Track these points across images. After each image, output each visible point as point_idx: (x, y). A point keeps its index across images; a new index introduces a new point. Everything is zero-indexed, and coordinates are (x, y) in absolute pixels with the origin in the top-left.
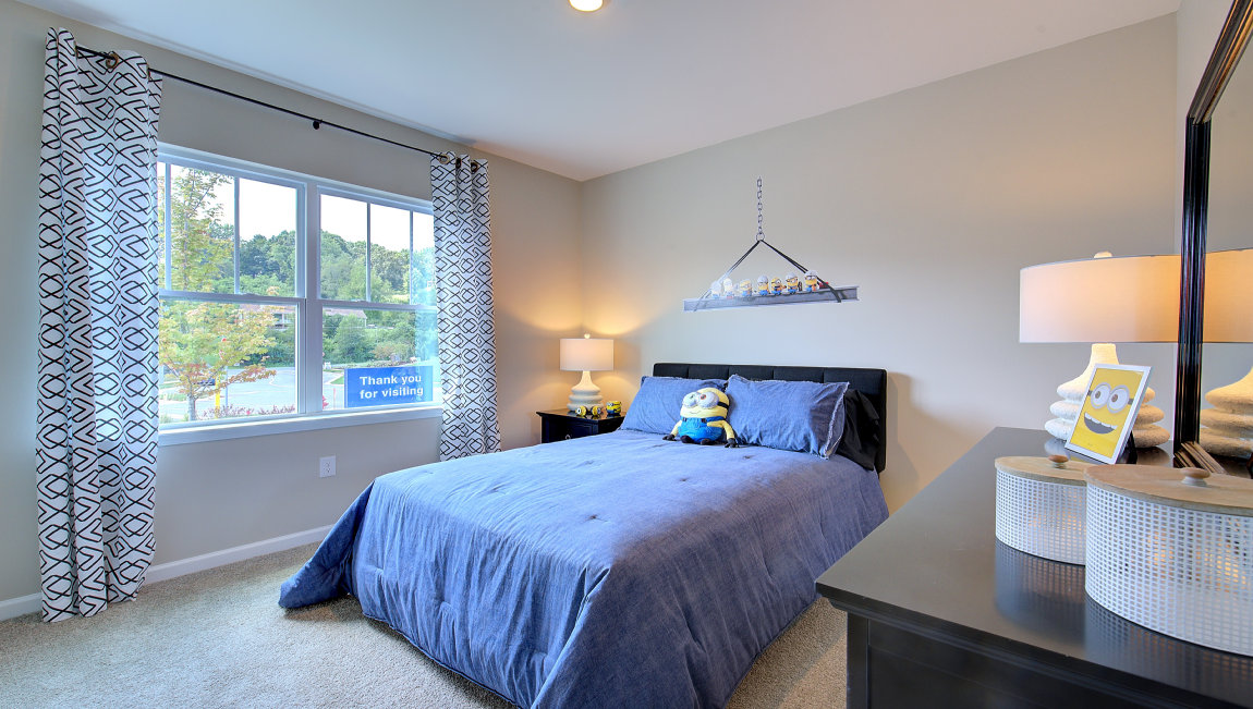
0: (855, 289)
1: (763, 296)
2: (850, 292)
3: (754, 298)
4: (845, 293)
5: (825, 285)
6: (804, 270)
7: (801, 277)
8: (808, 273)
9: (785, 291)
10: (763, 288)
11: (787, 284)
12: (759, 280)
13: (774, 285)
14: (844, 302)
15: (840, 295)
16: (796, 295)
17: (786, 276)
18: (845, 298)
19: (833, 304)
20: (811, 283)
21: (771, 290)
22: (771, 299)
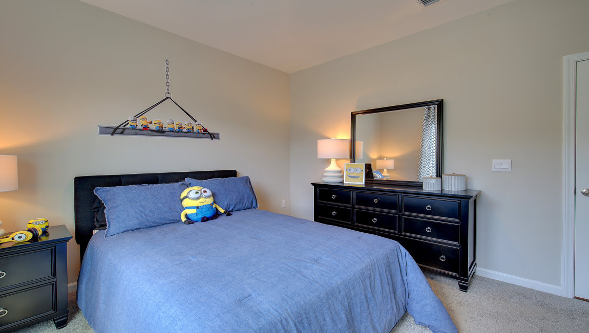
0: (218, 134)
1: (171, 131)
2: (217, 135)
3: (165, 132)
4: (214, 135)
5: (205, 130)
6: (195, 121)
7: (194, 124)
8: (197, 123)
9: (185, 130)
10: (171, 126)
11: (185, 126)
12: (168, 121)
13: (178, 126)
14: (214, 139)
15: (213, 136)
16: (190, 133)
17: (185, 122)
18: (214, 138)
19: (210, 140)
20: (199, 128)
21: (176, 128)
22: (176, 133)
